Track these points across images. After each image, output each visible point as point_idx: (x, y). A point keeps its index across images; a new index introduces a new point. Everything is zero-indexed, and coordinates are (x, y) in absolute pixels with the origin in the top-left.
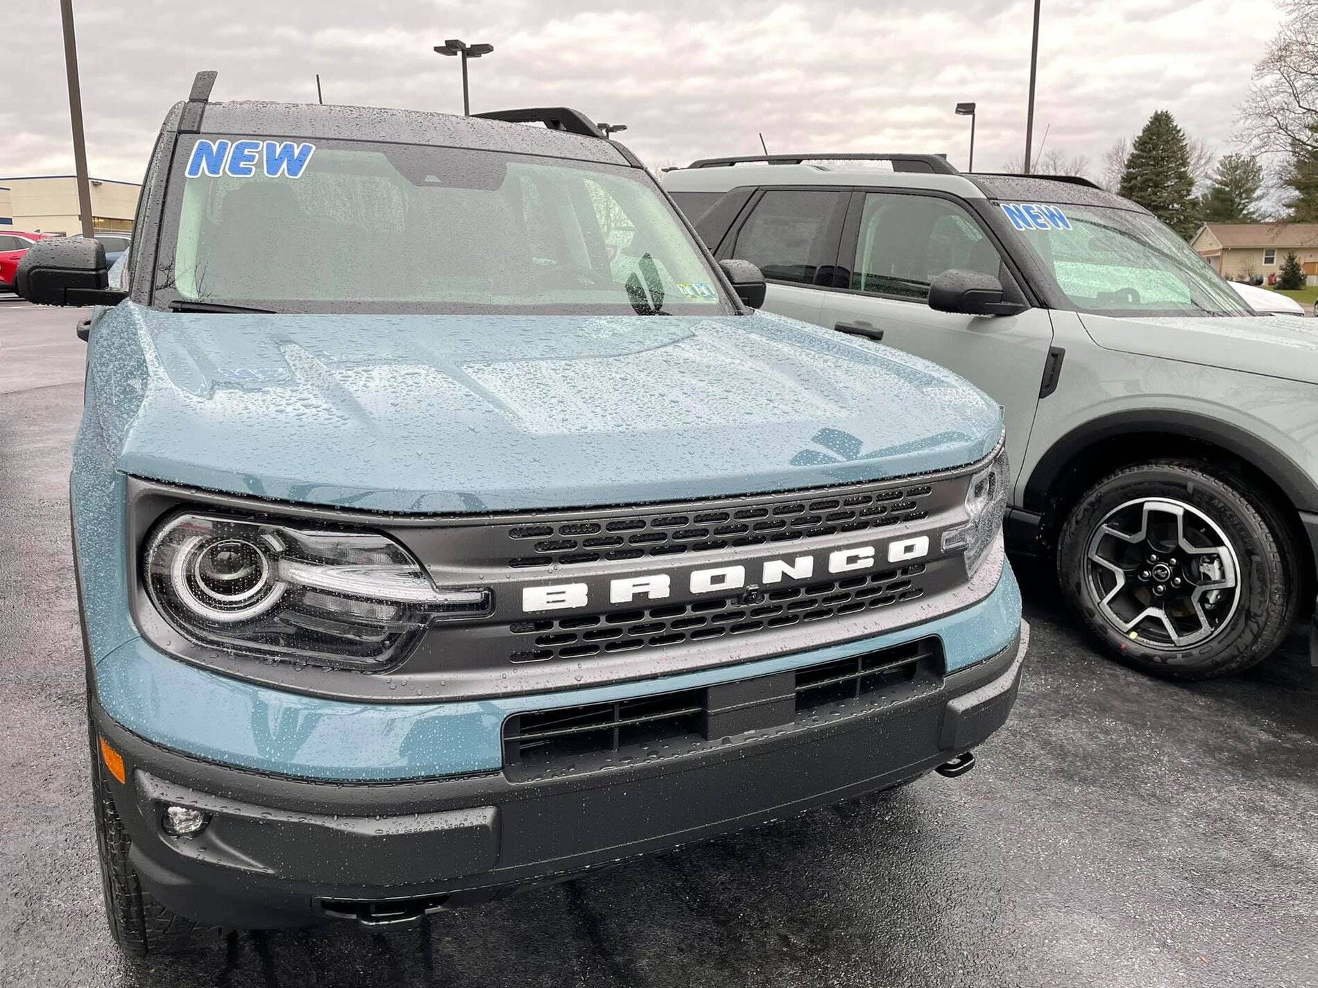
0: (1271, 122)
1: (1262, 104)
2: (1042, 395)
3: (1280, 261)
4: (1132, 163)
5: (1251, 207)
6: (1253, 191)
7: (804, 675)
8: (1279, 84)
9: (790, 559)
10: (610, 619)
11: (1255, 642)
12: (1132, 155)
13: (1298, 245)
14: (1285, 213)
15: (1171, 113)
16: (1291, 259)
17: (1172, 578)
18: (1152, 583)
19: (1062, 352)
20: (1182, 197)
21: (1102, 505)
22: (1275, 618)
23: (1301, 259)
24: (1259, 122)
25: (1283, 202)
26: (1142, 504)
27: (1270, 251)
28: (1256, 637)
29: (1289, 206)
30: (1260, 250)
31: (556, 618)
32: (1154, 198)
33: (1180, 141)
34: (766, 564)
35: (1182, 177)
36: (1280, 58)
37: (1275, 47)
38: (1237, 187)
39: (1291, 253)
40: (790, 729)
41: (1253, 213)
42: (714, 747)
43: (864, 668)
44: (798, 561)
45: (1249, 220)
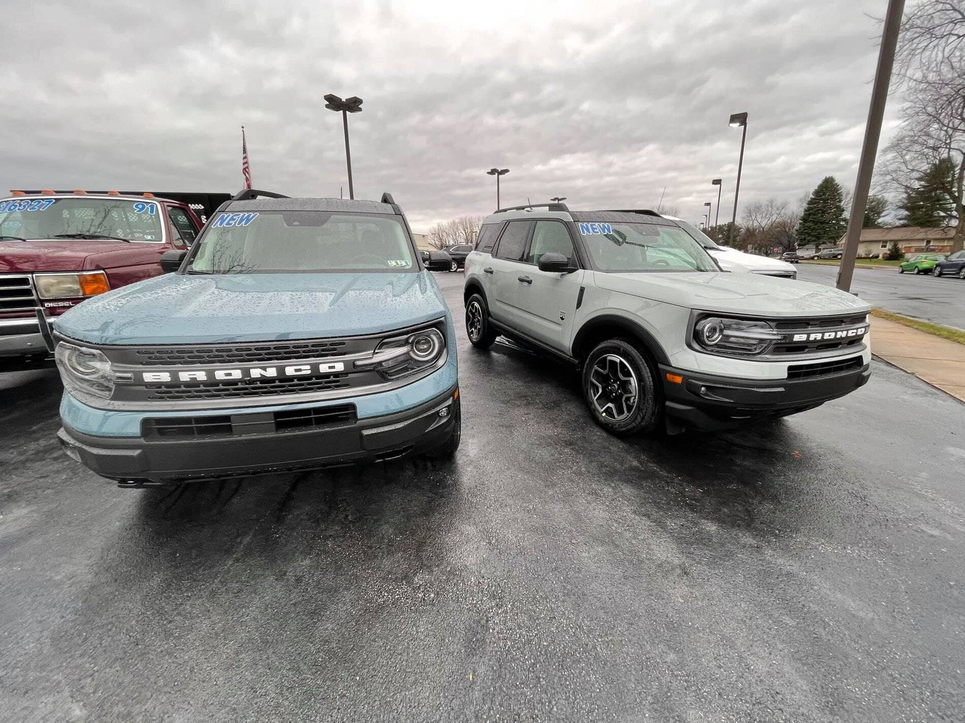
0: (889, 178)
1: (884, 169)
2: (577, 308)
3: (889, 246)
4: (810, 203)
5: (880, 220)
6: (881, 213)
7: (277, 414)
8: (895, 158)
9: (264, 369)
10: (185, 386)
11: (642, 421)
12: (811, 198)
13: (900, 238)
14: (898, 223)
15: (834, 177)
16: (895, 245)
17: (618, 391)
18: (611, 392)
19: (584, 288)
20: (837, 217)
21: (595, 357)
22: (650, 411)
23: (901, 246)
24: (881, 178)
25: (898, 217)
26: (607, 357)
27: (886, 242)
28: (643, 418)
29: (900, 219)
30: (879, 241)
31: (164, 385)
32: (821, 218)
33: (838, 190)
34: (251, 370)
35: (838, 207)
36: (898, 145)
37: (895, 139)
38: (872, 211)
39: (895, 242)
40: (272, 435)
41: (880, 223)
42: (236, 438)
43: (314, 414)
44: (267, 369)
45: (878, 227)
